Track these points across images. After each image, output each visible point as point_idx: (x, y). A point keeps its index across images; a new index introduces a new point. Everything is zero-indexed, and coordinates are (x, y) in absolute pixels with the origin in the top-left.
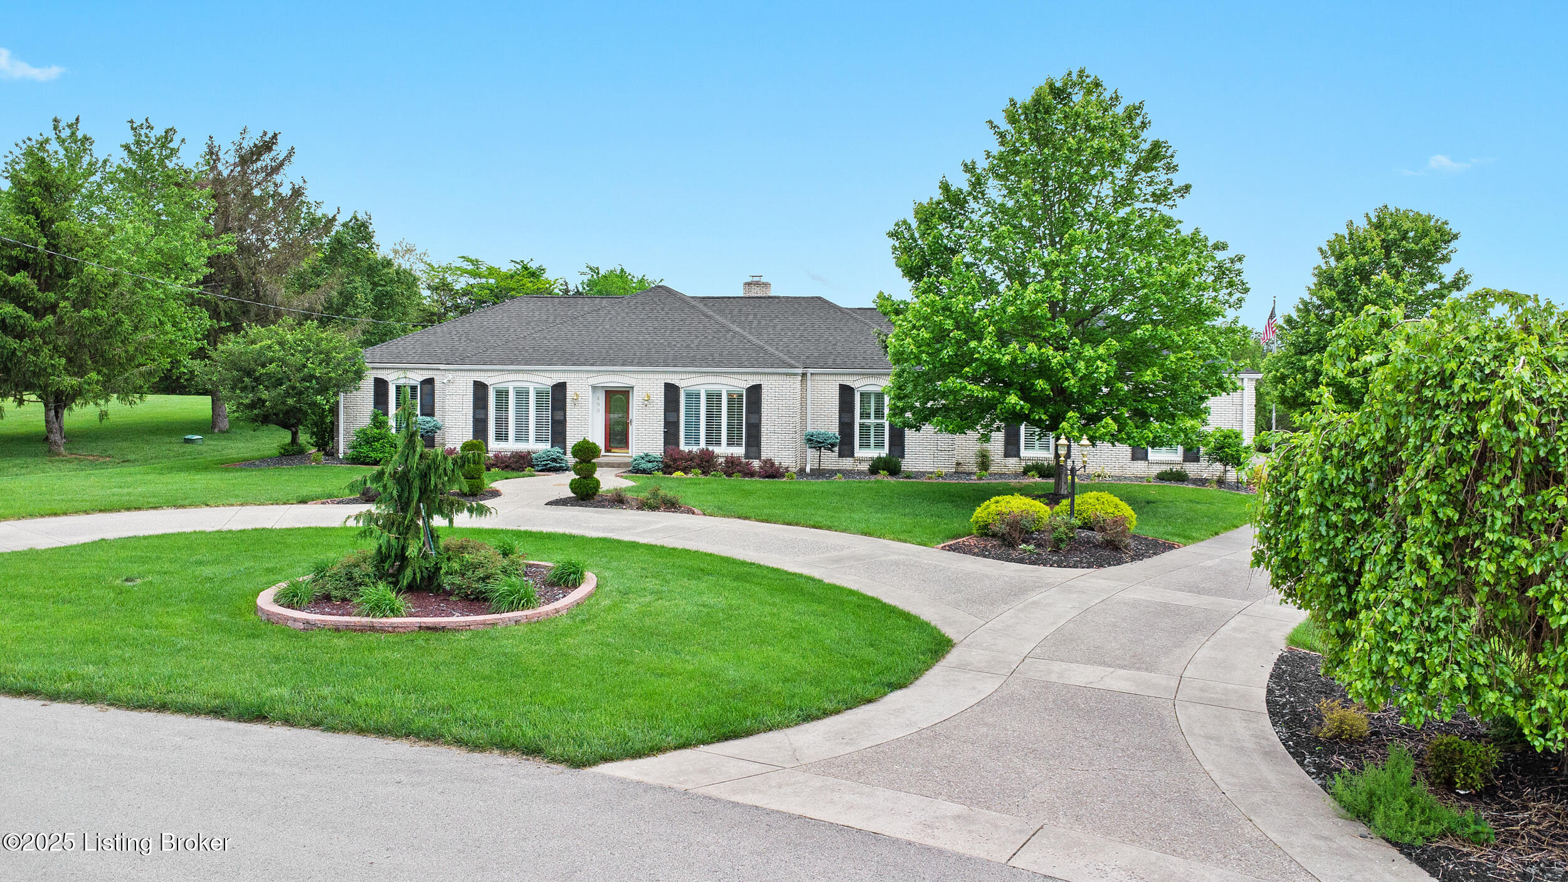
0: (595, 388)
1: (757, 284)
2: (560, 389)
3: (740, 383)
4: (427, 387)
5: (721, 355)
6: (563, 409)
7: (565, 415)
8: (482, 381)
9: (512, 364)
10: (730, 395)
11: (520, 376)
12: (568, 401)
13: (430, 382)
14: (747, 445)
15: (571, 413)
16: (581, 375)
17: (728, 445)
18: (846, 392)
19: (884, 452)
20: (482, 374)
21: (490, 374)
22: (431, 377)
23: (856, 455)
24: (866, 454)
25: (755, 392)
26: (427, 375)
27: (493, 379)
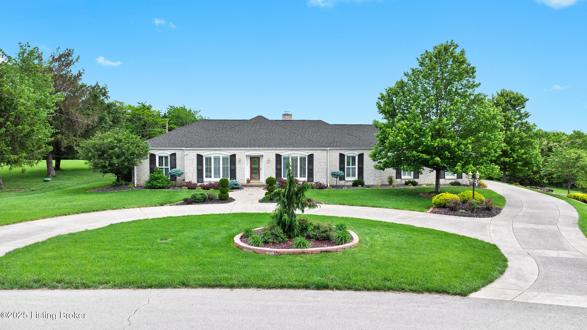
0: (246, 156)
1: (288, 115)
2: (233, 157)
3: (305, 153)
4: (174, 157)
5: (296, 143)
6: (235, 165)
7: (235, 167)
8: (200, 154)
9: (213, 147)
10: (301, 158)
11: (217, 152)
12: (237, 161)
13: (174, 155)
14: (308, 177)
15: (238, 166)
16: (242, 151)
17: (300, 177)
18: (342, 156)
19: (356, 178)
20: (200, 151)
21: (204, 151)
22: (175, 152)
23: (346, 179)
24: (350, 179)
25: (311, 157)
26: (173, 152)
27: (205, 153)
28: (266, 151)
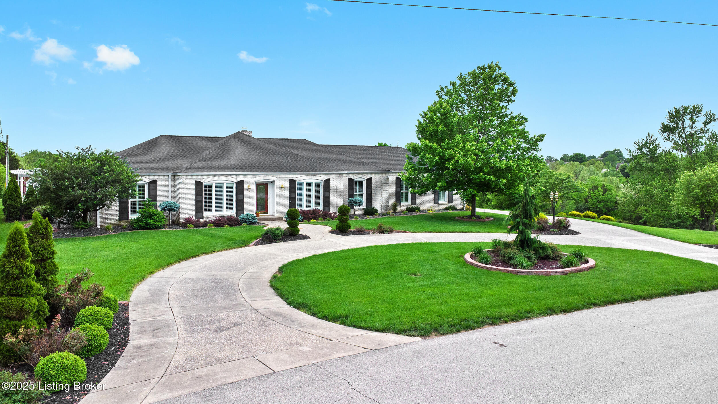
0: (253, 182)
2: (241, 184)
3: (321, 178)
4: (154, 185)
6: (243, 194)
8: (200, 180)
10: (316, 184)
11: (220, 178)
12: (244, 189)
13: (155, 182)
15: (246, 195)
16: (251, 176)
17: (315, 206)
19: (364, 207)
20: (200, 177)
21: (204, 177)
22: (155, 179)
23: (354, 208)
24: (359, 207)
25: (327, 182)
26: (152, 178)
27: (206, 180)
28: (279, 176)
